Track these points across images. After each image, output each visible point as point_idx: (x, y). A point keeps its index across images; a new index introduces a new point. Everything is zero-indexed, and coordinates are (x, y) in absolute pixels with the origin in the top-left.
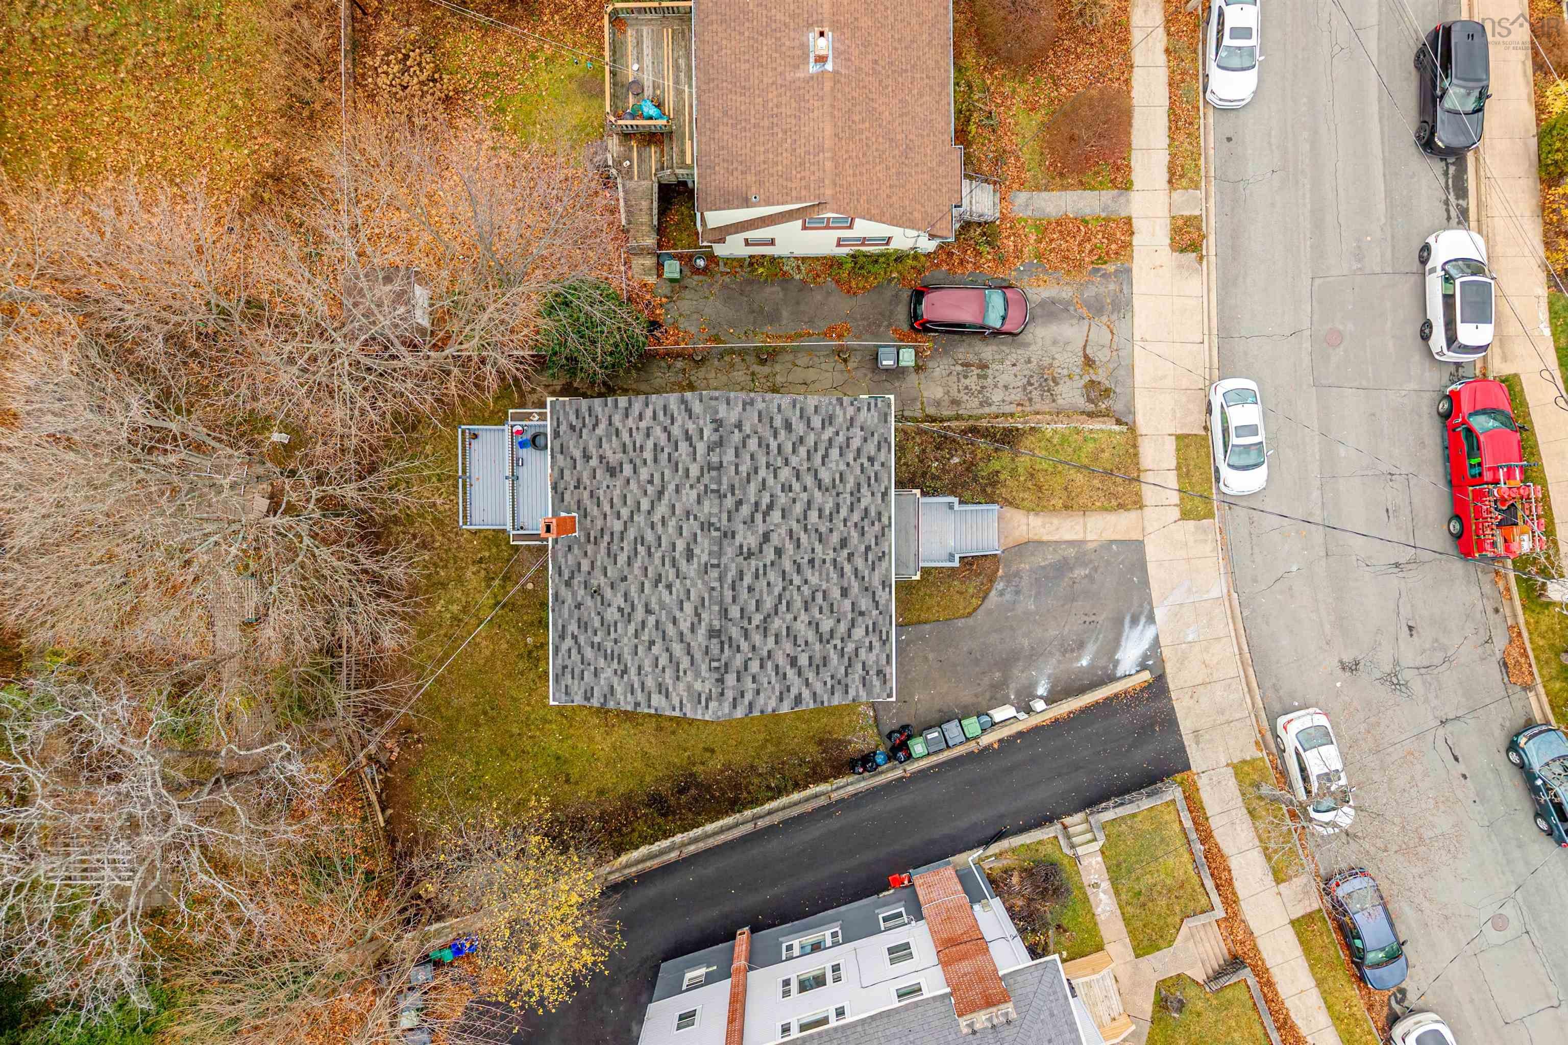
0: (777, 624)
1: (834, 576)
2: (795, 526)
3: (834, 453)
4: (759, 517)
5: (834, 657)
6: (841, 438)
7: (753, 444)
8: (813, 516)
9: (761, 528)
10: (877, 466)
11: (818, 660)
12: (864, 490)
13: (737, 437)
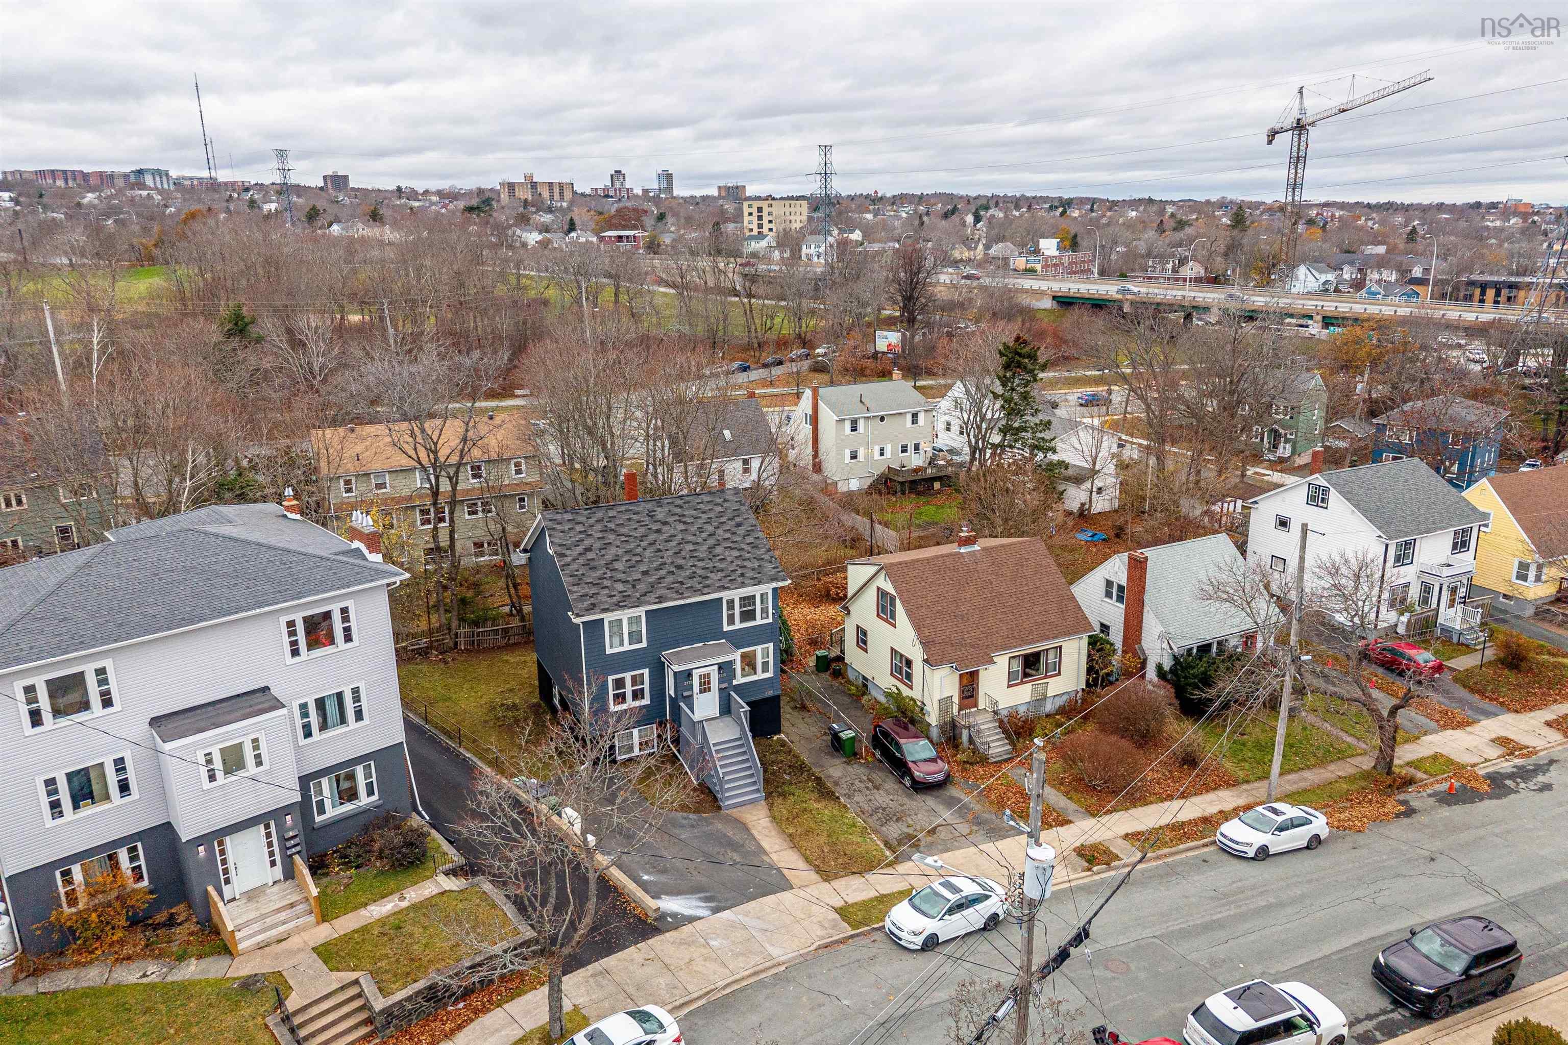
0: (611, 537)
1: (655, 565)
2: (680, 537)
3: (737, 553)
4: (677, 518)
5: (598, 573)
6: (747, 556)
7: (719, 509)
8: (691, 547)
9: (670, 520)
10: (740, 579)
11: (592, 564)
12: (720, 575)
13: (720, 501)
